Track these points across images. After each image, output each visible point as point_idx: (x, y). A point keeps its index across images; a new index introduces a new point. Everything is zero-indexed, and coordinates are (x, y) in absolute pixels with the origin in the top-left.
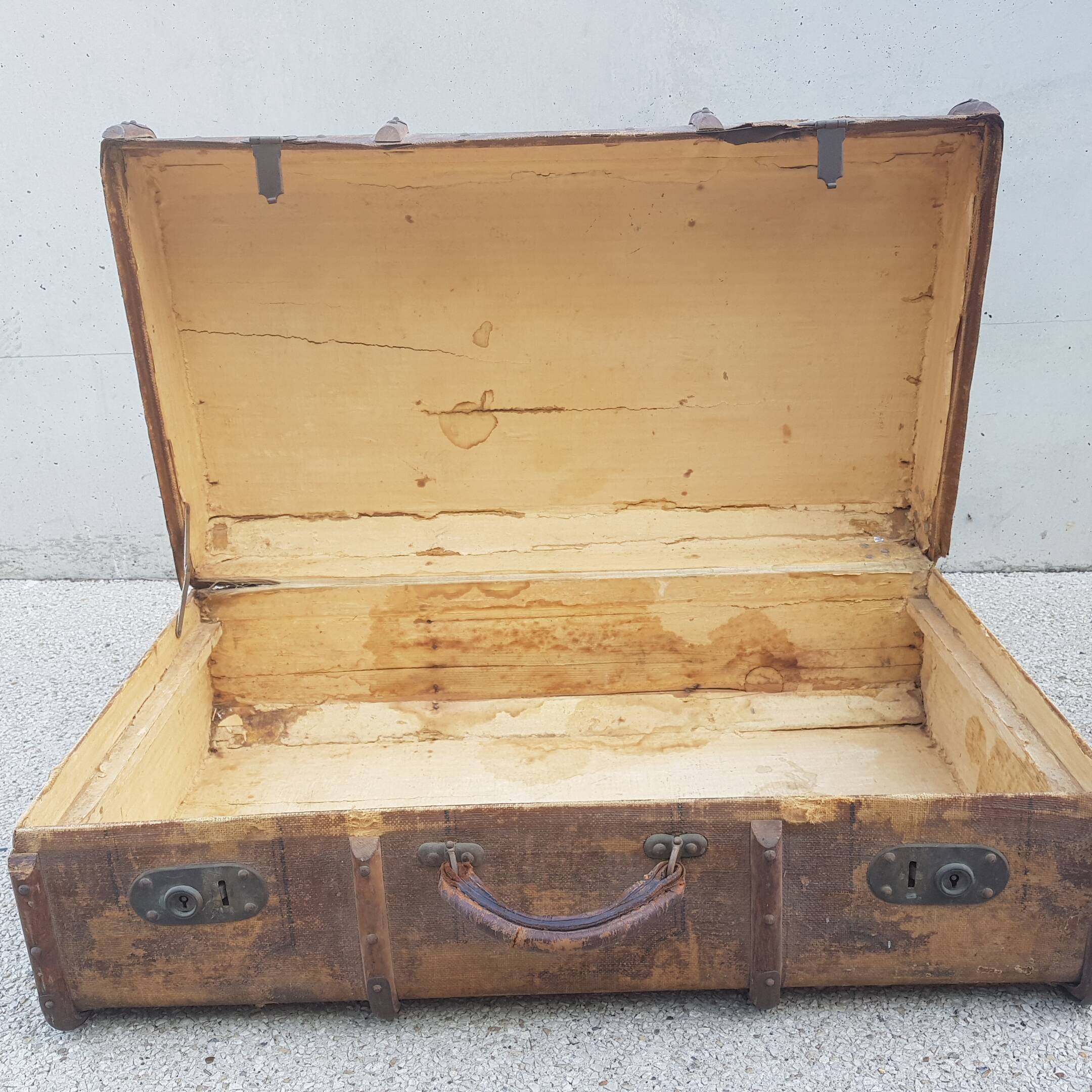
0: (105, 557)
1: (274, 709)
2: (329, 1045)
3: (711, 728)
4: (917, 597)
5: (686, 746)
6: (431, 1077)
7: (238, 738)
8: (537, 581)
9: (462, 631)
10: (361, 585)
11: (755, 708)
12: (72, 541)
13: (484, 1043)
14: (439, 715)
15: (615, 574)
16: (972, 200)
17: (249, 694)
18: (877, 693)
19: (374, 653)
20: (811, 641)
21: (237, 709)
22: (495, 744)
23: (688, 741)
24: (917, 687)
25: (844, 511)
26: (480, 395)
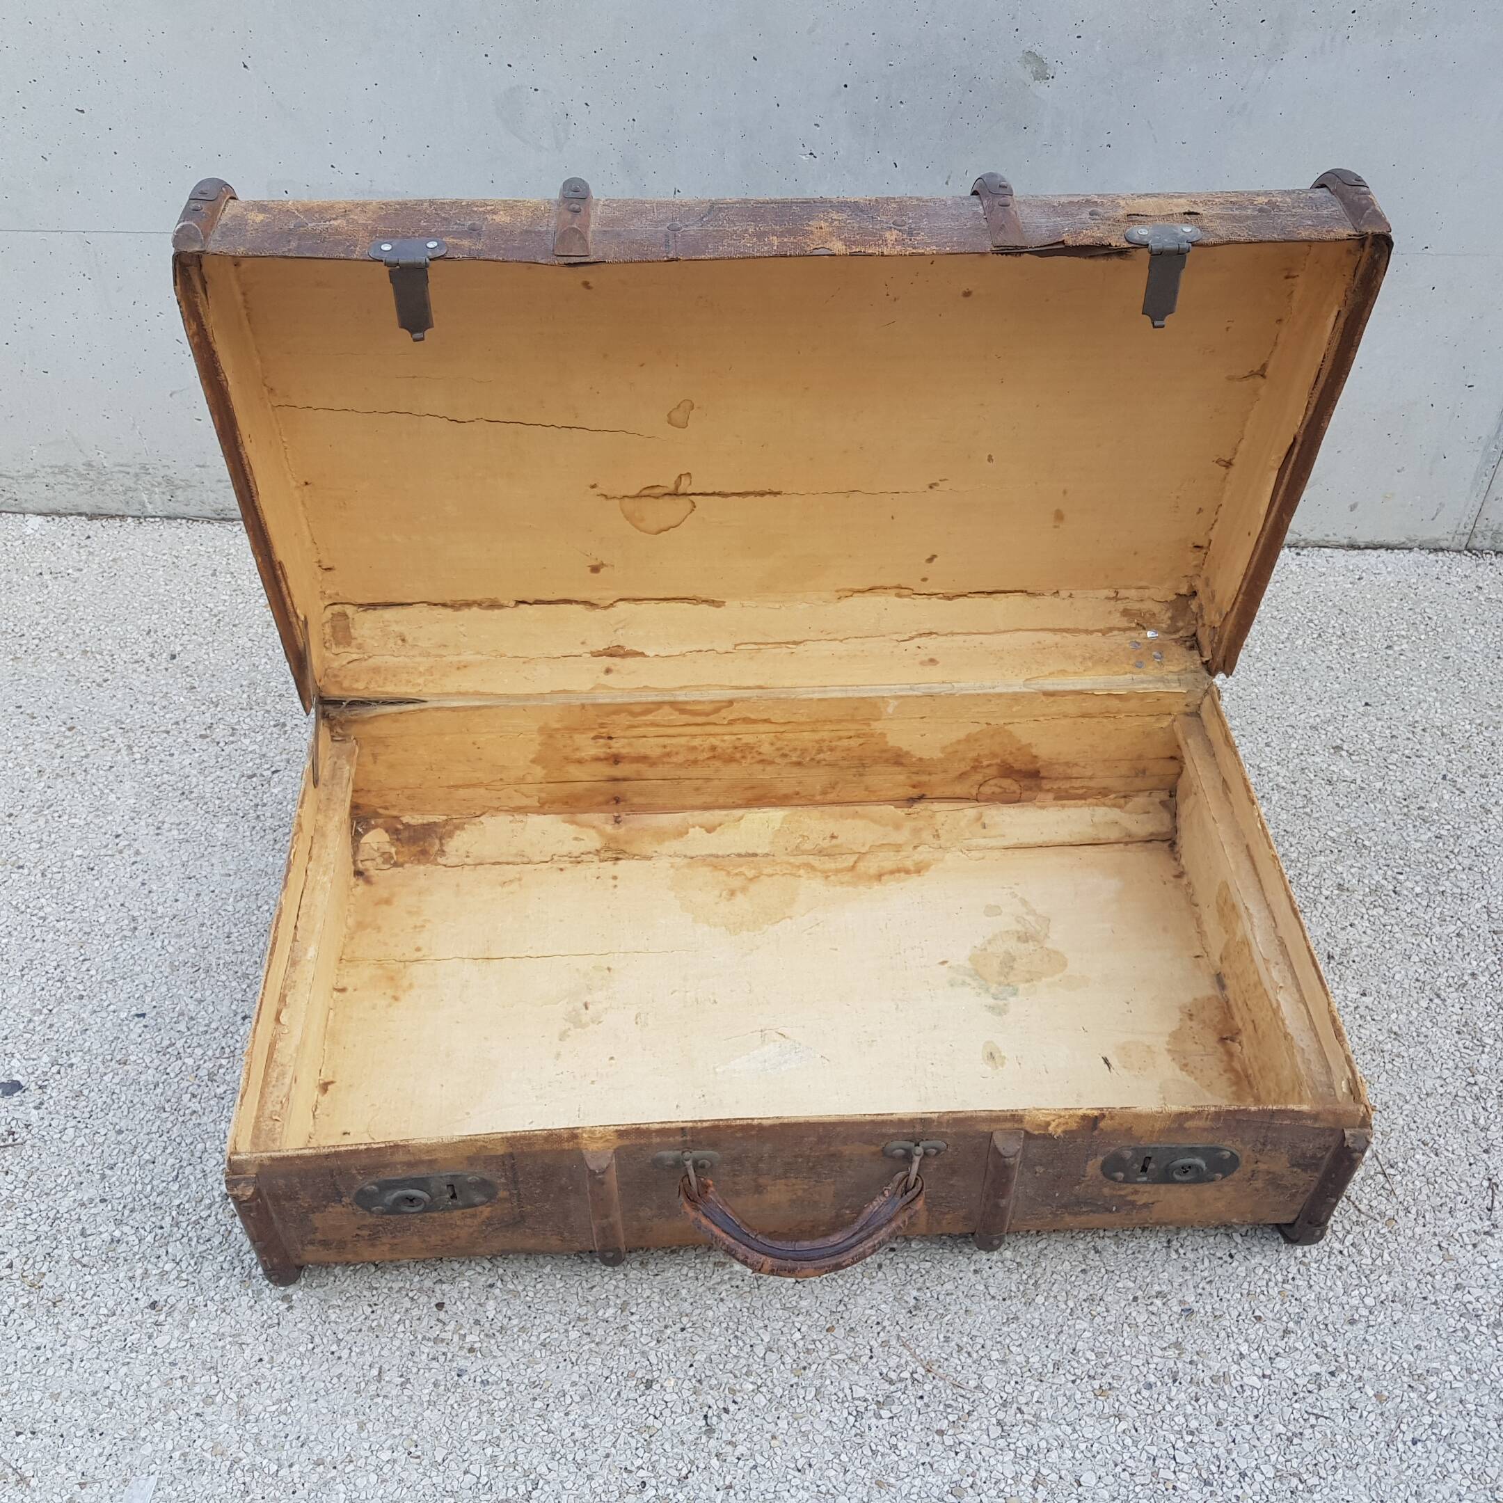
0: (130, 489)
1: (425, 822)
2: (558, 1286)
3: (935, 846)
4: (1187, 714)
5: (907, 872)
6: (664, 1324)
7: (387, 858)
8: (742, 700)
9: (651, 747)
10: (528, 703)
11: (986, 822)
12: (82, 469)
13: (712, 1282)
14: (622, 831)
15: (835, 691)
16: (1335, 313)
17: (394, 806)
18: (1126, 803)
19: (544, 768)
20: (1059, 754)
21: (380, 821)
22: (689, 866)
23: (909, 864)
24: (1171, 796)
25: (1116, 598)
26: (675, 478)
